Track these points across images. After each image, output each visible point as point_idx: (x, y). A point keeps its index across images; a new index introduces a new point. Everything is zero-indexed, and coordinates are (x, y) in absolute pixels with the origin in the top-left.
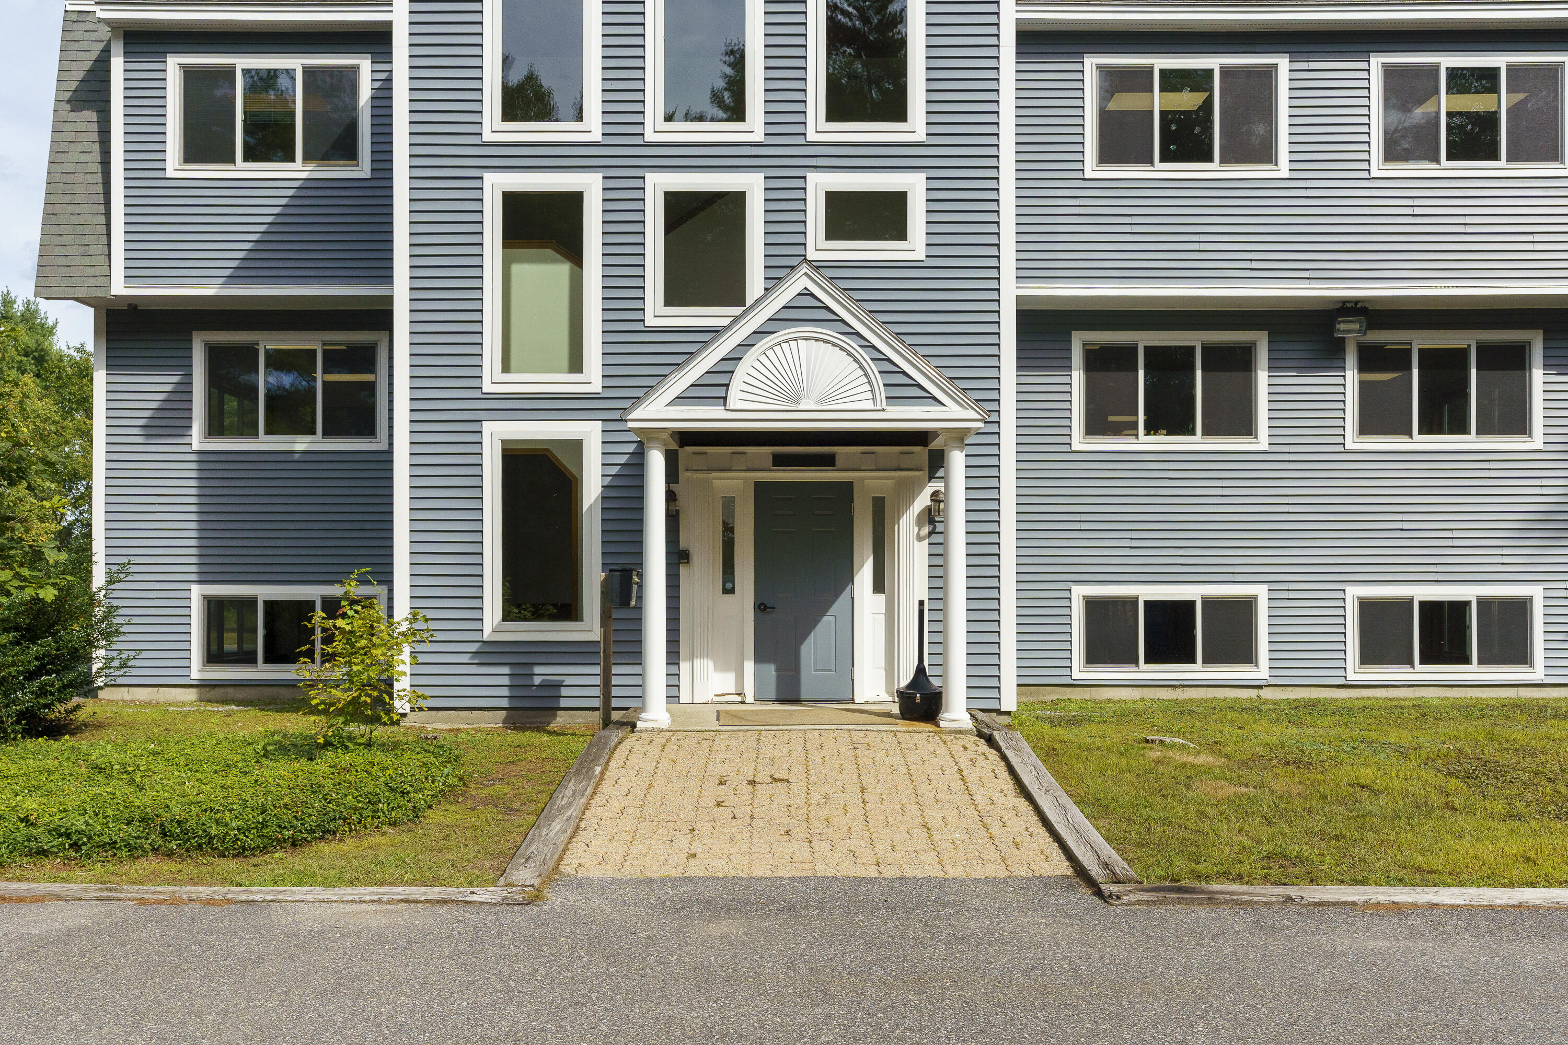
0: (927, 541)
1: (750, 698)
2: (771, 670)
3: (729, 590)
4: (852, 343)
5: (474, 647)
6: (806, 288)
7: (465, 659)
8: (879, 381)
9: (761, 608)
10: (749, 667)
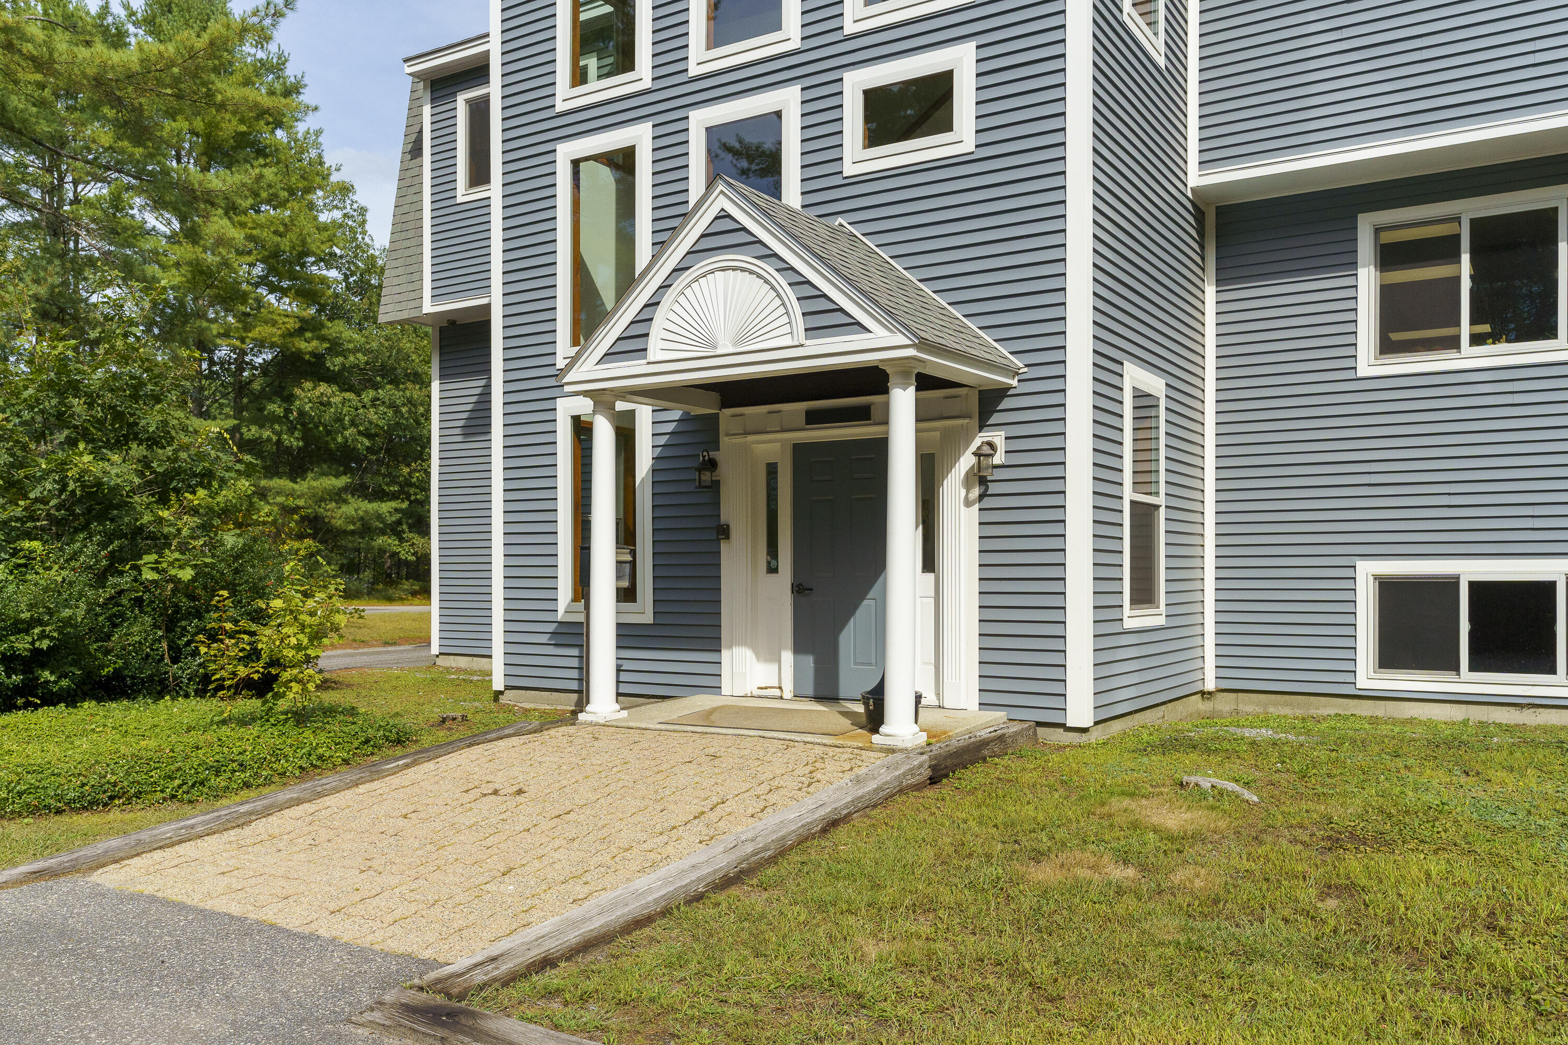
0: (977, 506)
1: (788, 693)
2: (809, 661)
3: (772, 570)
4: (767, 268)
5: (551, 628)
6: (723, 210)
7: (544, 639)
8: (797, 309)
9: (799, 589)
10: (788, 657)
